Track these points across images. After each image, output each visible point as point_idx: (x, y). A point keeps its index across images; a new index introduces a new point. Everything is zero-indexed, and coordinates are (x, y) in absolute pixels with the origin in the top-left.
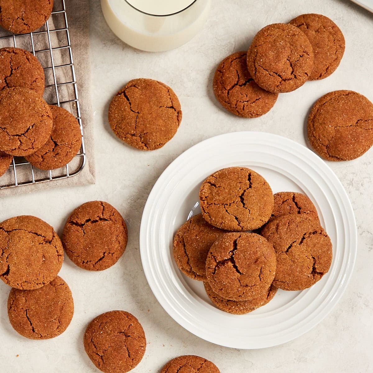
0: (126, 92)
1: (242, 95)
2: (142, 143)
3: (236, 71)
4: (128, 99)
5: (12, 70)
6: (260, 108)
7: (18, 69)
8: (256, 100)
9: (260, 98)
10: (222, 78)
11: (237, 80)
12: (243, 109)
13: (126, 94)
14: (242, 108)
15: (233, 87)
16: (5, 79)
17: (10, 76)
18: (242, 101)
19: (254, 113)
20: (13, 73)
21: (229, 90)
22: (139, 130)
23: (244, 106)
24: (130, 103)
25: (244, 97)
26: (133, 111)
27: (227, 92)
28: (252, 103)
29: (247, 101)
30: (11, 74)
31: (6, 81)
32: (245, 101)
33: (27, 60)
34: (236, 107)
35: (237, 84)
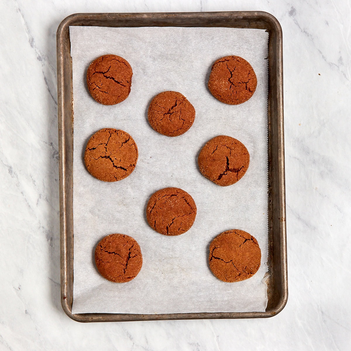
0: (214, 256)
1: (100, 81)
2: (248, 274)
3: (110, 66)
4: (219, 259)
5: (231, 72)
6: (102, 98)
7: (234, 70)
8: (105, 92)
9: (108, 93)
10: (99, 62)
11: (106, 71)
12: (93, 90)
13: (215, 256)
14: (93, 88)
15: (100, 73)
16: (229, 80)
17: (232, 77)
18: (96, 85)
19: (97, 97)
20: (233, 74)
21: (97, 72)
22: (240, 270)
23: (95, 89)
24: (222, 260)
25: (100, 83)
26: (228, 263)
27: (94, 72)
28: (101, 91)
29: (99, 88)
30: (232, 75)
31: (230, 82)
32: (98, 87)
33: (238, 62)
34: (91, 85)
35: (103, 73)
